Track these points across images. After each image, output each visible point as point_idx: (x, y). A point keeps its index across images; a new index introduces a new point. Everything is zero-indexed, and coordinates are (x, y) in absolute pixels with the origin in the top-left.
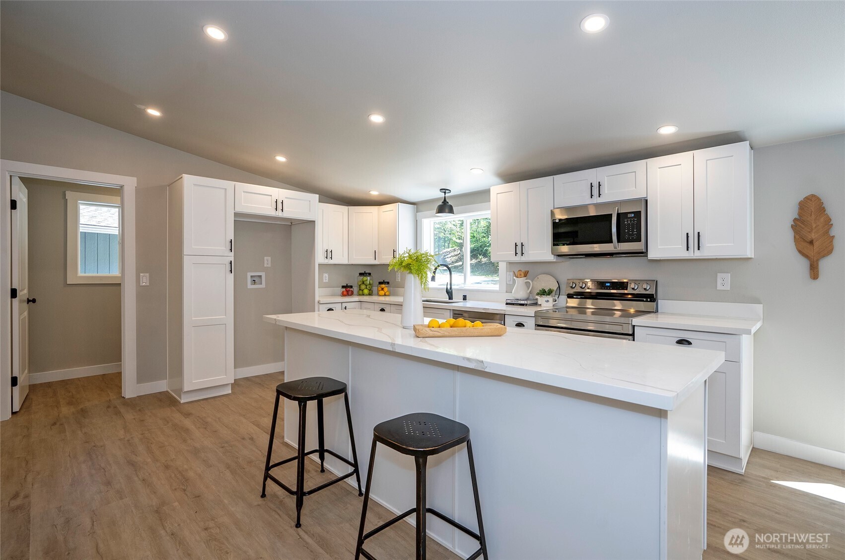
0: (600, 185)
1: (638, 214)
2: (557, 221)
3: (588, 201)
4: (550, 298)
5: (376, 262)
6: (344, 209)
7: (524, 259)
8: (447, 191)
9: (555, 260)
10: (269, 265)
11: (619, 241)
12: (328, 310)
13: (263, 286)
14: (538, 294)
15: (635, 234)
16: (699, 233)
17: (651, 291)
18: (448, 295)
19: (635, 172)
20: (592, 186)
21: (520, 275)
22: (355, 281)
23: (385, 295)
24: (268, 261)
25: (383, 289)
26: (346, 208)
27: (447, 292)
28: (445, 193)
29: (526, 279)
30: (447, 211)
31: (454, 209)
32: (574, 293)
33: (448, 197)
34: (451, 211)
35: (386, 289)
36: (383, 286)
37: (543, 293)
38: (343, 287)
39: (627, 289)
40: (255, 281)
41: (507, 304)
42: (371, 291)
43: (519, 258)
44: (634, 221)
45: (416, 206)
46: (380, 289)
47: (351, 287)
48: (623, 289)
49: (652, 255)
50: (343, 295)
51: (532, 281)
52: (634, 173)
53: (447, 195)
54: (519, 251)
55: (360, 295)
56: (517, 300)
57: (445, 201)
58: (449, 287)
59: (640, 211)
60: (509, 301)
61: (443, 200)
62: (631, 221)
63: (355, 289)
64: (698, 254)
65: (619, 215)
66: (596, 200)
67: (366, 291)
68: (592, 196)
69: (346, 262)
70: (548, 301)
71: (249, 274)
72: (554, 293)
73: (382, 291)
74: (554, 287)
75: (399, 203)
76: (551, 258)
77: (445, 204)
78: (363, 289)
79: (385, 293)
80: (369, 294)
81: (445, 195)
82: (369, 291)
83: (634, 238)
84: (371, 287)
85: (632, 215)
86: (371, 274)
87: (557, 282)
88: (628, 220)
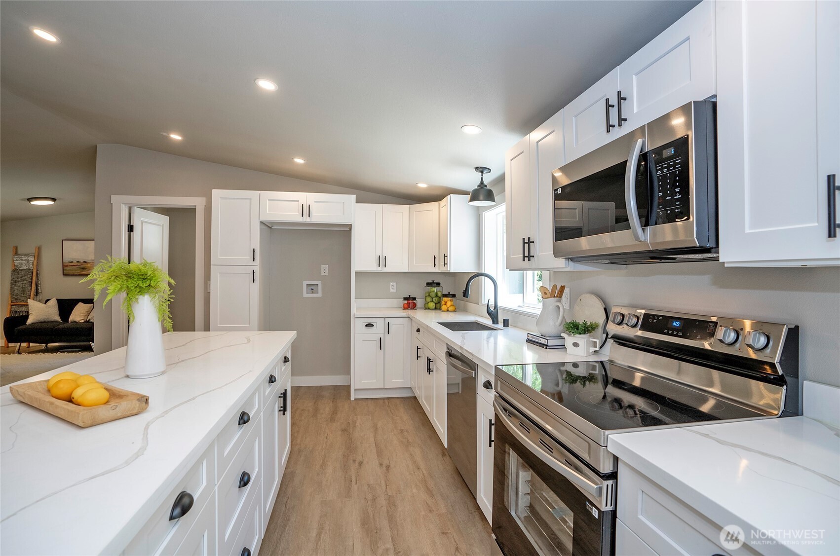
0: (620, 99)
1: (682, 145)
2: (559, 191)
3: (601, 139)
4: (582, 340)
5: (437, 270)
6: (403, 209)
7: (534, 265)
8: (485, 171)
10: (326, 274)
11: (646, 223)
12: (366, 326)
13: (320, 295)
15: (678, 200)
17: (770, 354)
18: (491, 317)
19: (689, 39)
20: (608, 107)
22: (418, 291)
24: (325, 269)
25: (446, 304)
26: (406, 207)
27: (489, 313)
28: (482, 172)
30: (481, 197)
33: (485, 178)
35: (449, 303)
36: (447, 299)
37: (575, 328)
38: (405, 299)
40: (313, 289)
41: (528, 341)
42: (438, 305)
43: (528, 265)
44: (674, 166)
46: (444, 303)
47: (414, 299)
50: (405, 308)
52: (687, 42)
53: (485, 175)
58: (492, 303)
59: (687, 137)
60: (532, 338)
61: (479, 183)
62: (668, 168)
63: (419, 302)
65: (644, 156)
67: (432, 305)
68: (609, 127)
69: (406, 270)
70: (576, 345)
71: (305, 283)
72: (599, 330)
73: (445, 306)
74: (600, 319)
75: (451, 195)
76: (562, 264)
77: (482, 188)
78: (429, 301)
79: (448, 308)
80: (436, 309)
81: (482, 176)
82: (434, 304)
83: (676, 211)
84: (437, 299)
85: (671, 151)
86: (438, 284)
87: (605, 309)
88: (662, 166)
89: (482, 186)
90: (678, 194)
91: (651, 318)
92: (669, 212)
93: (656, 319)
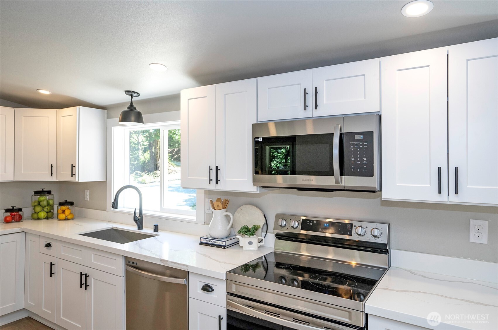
0: (316, 93)
1: (369, 135)
2: (261, 139)
3: (301, 114)
4: (254, 239)
5: (54, 179)
6: (7, 111)
7: (221, 187)
8: (134, 95)
9: (258, 192)
11: (342, 174)
14: (239, 232)
15: (365, 164)
16: (456, 168)
17: (382, 240)
18: (137, 223)
19: (364, 75)
20: (306, 94)
21: (218, 206)
23: (66, 219)
25: (63, 212)
26: (12, 110)
27: (135, 220)
28: (132, 96)
29: (227, 211)
30: (133, 118)
31: (144, 116)
32: (284, 234)
33: (135, 101)
34: (139, 118)
35: (67, 212)
36: (64, 208)
37: (248, 231)
38: (7, 211)
39: (351, 235)
41: (201, 243)
42: (49, 214)
43: (213, 186)
44: (363, 145)
45: (106, 111)
46: (60, 211)
47: (20, 210)
48: (346, 234)
49: (387, 194)
50: (6, 221)
51: (233, 215)
52: (363, 77)
53: (134, 99)
54: (213, 177)
55: (35, 219)
56: (214, 238)
57: (131, 107)
58: (138, 212)
59: (373, 132)
60: (204, 241)
61: (129, 105)
62: (359, 145)
63: (26, 213)
64: (453, 199)
65: (341, 135)
66: (311, 112)
67: (42, 215)
68: (306, 107)
69: (11, 179)
70: (250, 243)
72: (260, 230)
73: (63, 214)
74: (261, 222)
75: (80, 107)
76: (253, 189)
77: (132, 110)
78: (39, 211)
79: (66, 216)
80: (47, 218)
81: (132, 98)
82: (46, 214)
83: (364, 170)
84: (49, 208)
85: (361, 137)
86: (49, 192)
87: (264, 215)
88: (355, 143)
89: (132, 108)
90: (365, 162)
91: (308, 222)
92: (359, 170)
93: (311, 223)
